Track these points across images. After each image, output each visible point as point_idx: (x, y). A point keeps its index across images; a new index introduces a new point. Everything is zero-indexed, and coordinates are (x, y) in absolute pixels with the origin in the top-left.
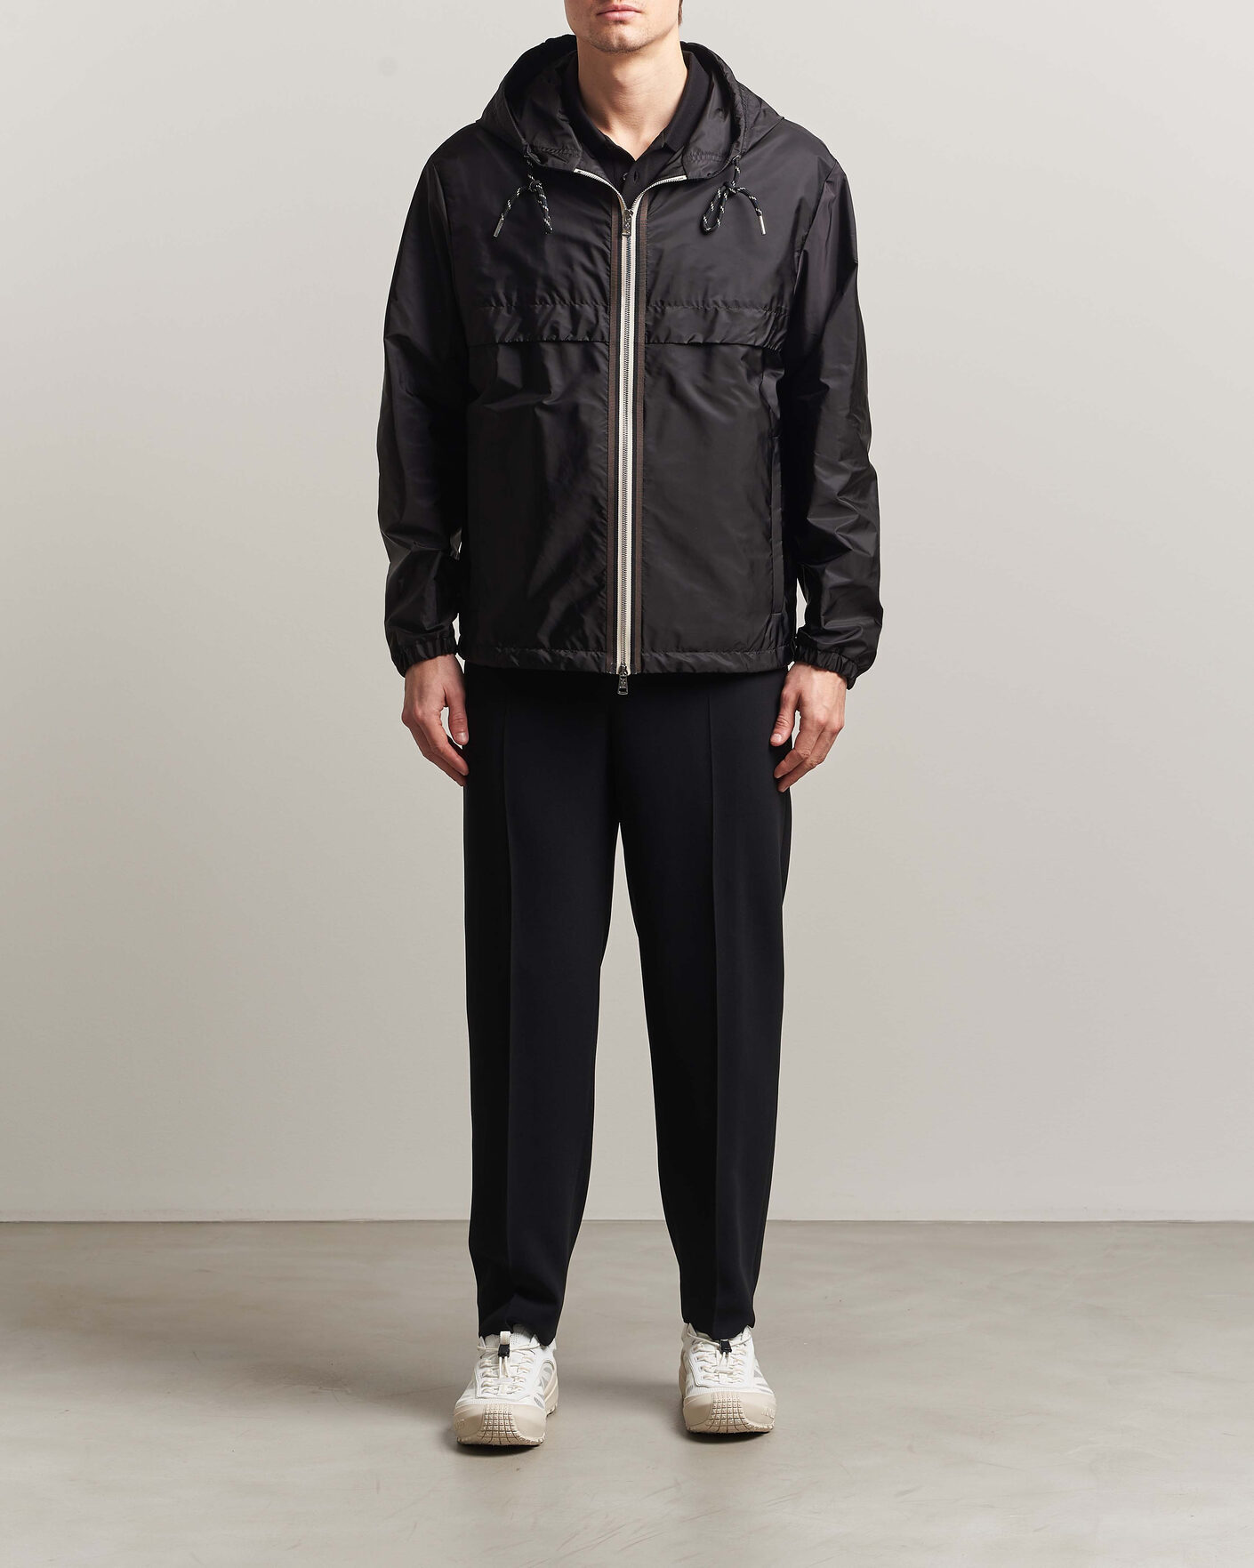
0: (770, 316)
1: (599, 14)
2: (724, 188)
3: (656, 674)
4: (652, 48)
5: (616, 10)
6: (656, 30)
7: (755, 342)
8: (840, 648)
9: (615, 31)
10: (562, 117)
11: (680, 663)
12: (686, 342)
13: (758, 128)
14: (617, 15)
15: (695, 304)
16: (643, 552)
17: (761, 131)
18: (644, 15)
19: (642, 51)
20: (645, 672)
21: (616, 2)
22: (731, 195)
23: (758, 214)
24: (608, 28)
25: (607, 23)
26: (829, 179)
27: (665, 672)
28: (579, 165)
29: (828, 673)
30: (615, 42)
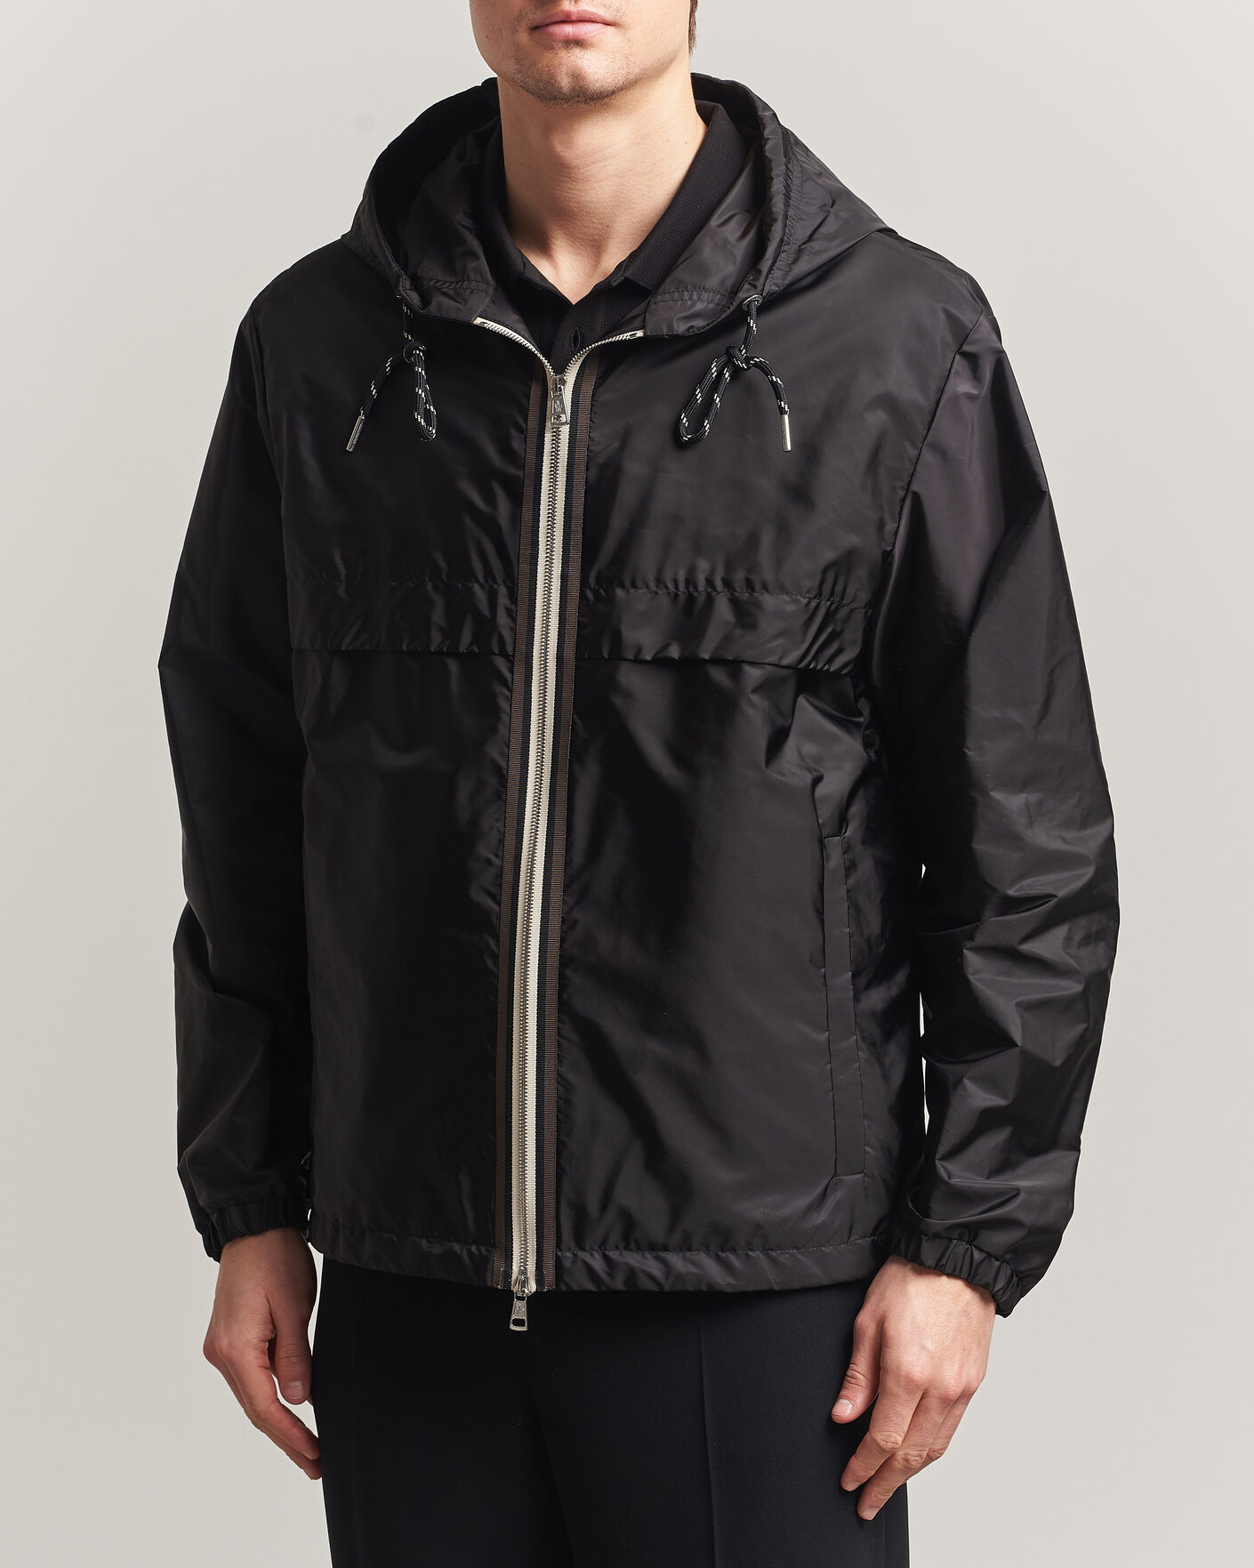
0: (817, 607)
1: (536, 28)
2: (723, 359)
3: (586, 1293)
4: (635, 94)
5: (567, 20)
6: (644, 58)
7: (781, 658)
8: (971, 1232)
9: (564, 61)
10: (467, 222)
11: (632, 1274)
12: (649, 658)
13: (815, 245)
14: (569, 29)
15: (671, 586)
16: (560, 1058)
17: (818, 253)
18: (622, 31)
19: (618, 100)
20: (563, 1288)
21: (567, 6)
22: (736, 372)
23: (782, 411)
24: (548, 55)
25: (549, 45)
26: (966, 348)
27: (604, 1288)
28: (484, 310)
29: (945, 1282)
30: (565, 82)
